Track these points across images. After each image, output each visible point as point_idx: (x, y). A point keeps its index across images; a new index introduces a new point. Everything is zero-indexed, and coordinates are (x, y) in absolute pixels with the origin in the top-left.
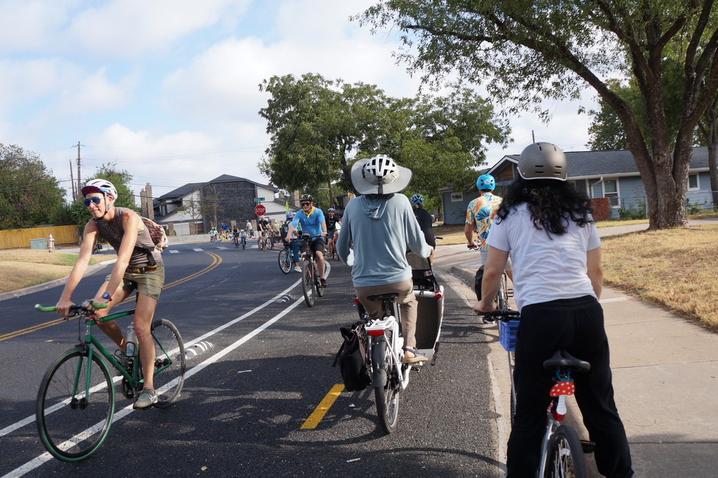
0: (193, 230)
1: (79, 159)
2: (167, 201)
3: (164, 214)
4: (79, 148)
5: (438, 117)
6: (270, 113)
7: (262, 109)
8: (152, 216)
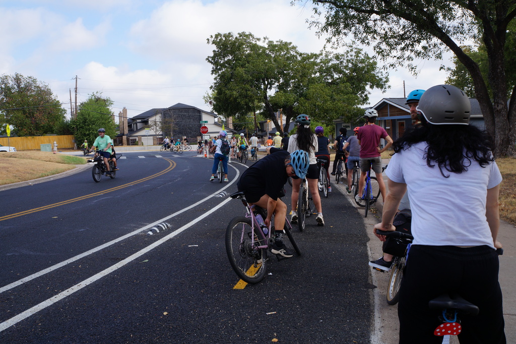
0: (156, 142)
1: (76, 88)
2: (138, 121)
3: (135, 130)
4: (76, 80)
5: (336, 68)
6: (214, 60)
7: (209, 57)
8: (126, 131)
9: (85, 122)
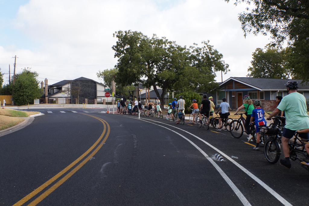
0: (67, 102)
1: (15, 64)
2: (54, 87)
3: (52, 93)
4: (15, 59)
6: (117, 48)
7: (114, 46)
8: (47, 94)
9: (20, 87)
